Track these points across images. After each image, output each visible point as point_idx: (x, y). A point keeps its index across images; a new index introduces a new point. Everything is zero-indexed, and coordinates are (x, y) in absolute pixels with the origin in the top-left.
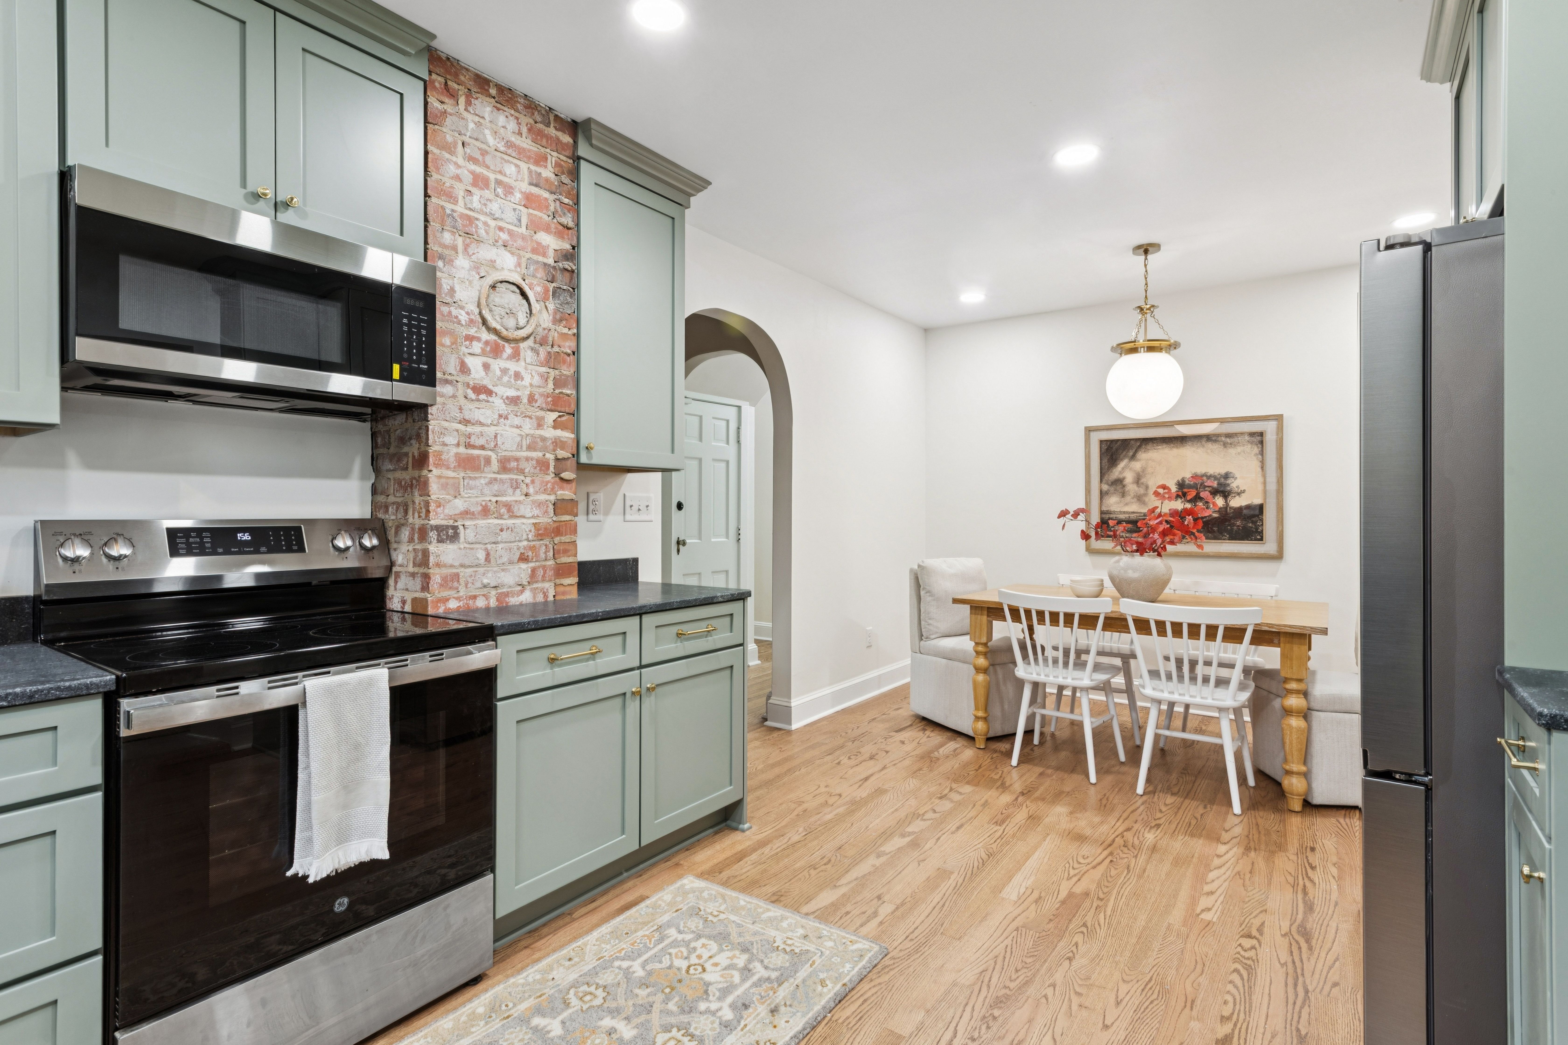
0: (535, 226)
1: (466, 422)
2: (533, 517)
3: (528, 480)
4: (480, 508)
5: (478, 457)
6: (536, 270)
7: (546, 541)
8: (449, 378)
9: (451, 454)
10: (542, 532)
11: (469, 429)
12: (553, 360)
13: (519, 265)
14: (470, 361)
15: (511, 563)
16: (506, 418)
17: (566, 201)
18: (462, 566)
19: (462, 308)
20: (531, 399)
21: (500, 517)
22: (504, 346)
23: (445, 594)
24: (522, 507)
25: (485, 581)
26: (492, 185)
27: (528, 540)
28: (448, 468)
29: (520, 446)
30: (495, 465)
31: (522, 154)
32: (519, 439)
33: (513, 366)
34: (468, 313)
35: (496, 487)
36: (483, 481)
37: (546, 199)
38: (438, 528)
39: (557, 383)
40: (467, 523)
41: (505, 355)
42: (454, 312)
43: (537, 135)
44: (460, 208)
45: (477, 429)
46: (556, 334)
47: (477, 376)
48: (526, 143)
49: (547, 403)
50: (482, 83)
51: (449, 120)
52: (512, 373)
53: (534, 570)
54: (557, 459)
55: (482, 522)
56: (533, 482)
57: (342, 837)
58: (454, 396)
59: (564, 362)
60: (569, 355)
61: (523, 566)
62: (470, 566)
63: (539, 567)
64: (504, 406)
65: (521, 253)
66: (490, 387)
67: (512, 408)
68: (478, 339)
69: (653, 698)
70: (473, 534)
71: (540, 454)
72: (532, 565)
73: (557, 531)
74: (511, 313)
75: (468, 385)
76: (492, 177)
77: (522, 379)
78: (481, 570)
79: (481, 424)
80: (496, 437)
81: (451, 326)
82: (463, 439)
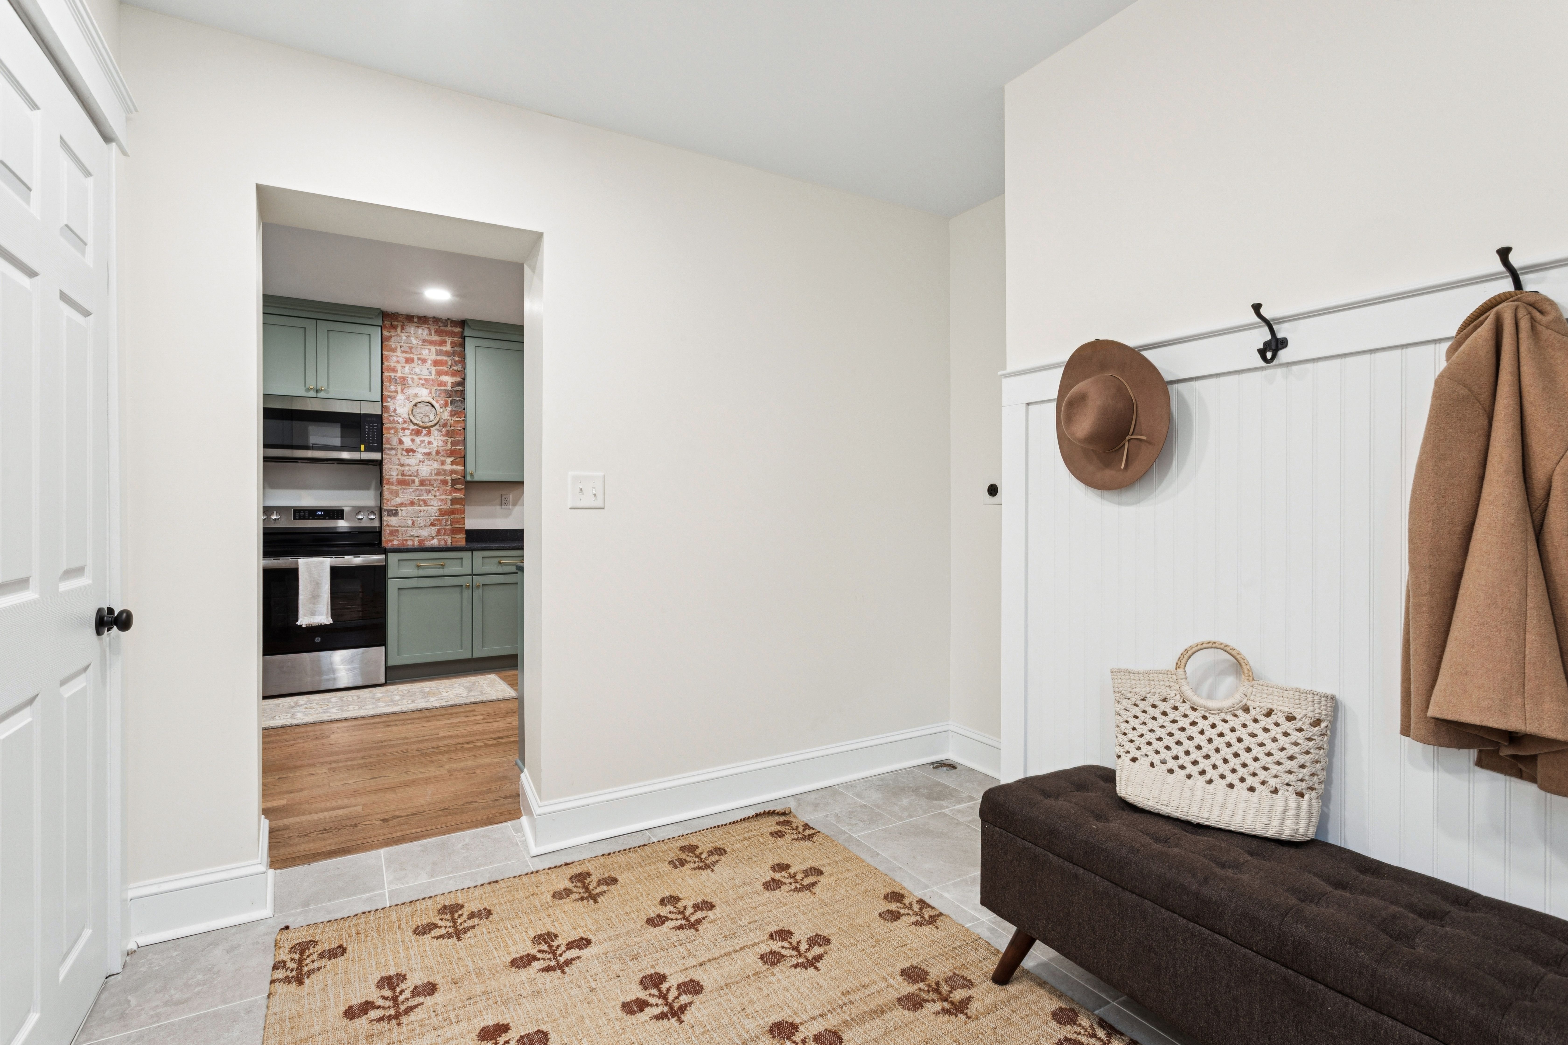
0: (439, 373)
1: (402, 465)
2: (438, 506)
3: (436, 489)
4: (409, 502)
5: (408, 480)
6: (440, 394)
7: (446, 517)
8: (394, 447)
9: (394, 478)
10: (442, 513)
11: (403, 468)
12: (450, 434)
13: (431, 393)
14: (404, 439)
15: (426, 526)
16: (424, 462)
17: (457, 358)
18: (400, 526)
19: (400, 417)
20: (438, 452)
21: (420, 506)
22: (422, 430)
23: (392, 538)
24: (432, 501)
25: (412, 534)
26: (416, 360)
27: (435, 516)
28: (393, 485)
29: (431, 474)
30: (417, 482)
31: (431, 343)
32: (430, 471)
33: (427, 439)
34: (403, 418)
35: (418, 493)
36: (411, 490)
37: (446, 360)
38: (388, 511)
39: (453, 444)
40: (402, 508)
41: (423, 434)
42: (396, 419)
43: (438, 332)
44: (399, 374)
45: (408, 468)
46: (452, 421)
47: (408, 445)
48: (434, 338)
49: (447, 454)
50: (410, 318)
51: (393, 339)
52: (426, 442)
53: (439, 530)
54: (452, 480)
55: (410, 508)
56: (438, 490)
57: (313, 614)
58: (396, 455)
59: (457, 434)
60: (460, 430)
61: (433, 528)
62: (403, 527)
63: (442, 529)
64: (422, 457)
65: (432, 387)
66: (415, 449)
67: (427, 457)
68: (408, 429)
69: (480, 590)
70: (405, 513)
71: (443, 477)
72: (437, 527)
73: (453, 512)
74: (427, 415)
75: (403, 449)
76: (415, 357)
77: (432, 444)
78: (410, 529)
79: (409, 465)
80: (417, 470)
81: (394, 425)
82: (400, 473)
